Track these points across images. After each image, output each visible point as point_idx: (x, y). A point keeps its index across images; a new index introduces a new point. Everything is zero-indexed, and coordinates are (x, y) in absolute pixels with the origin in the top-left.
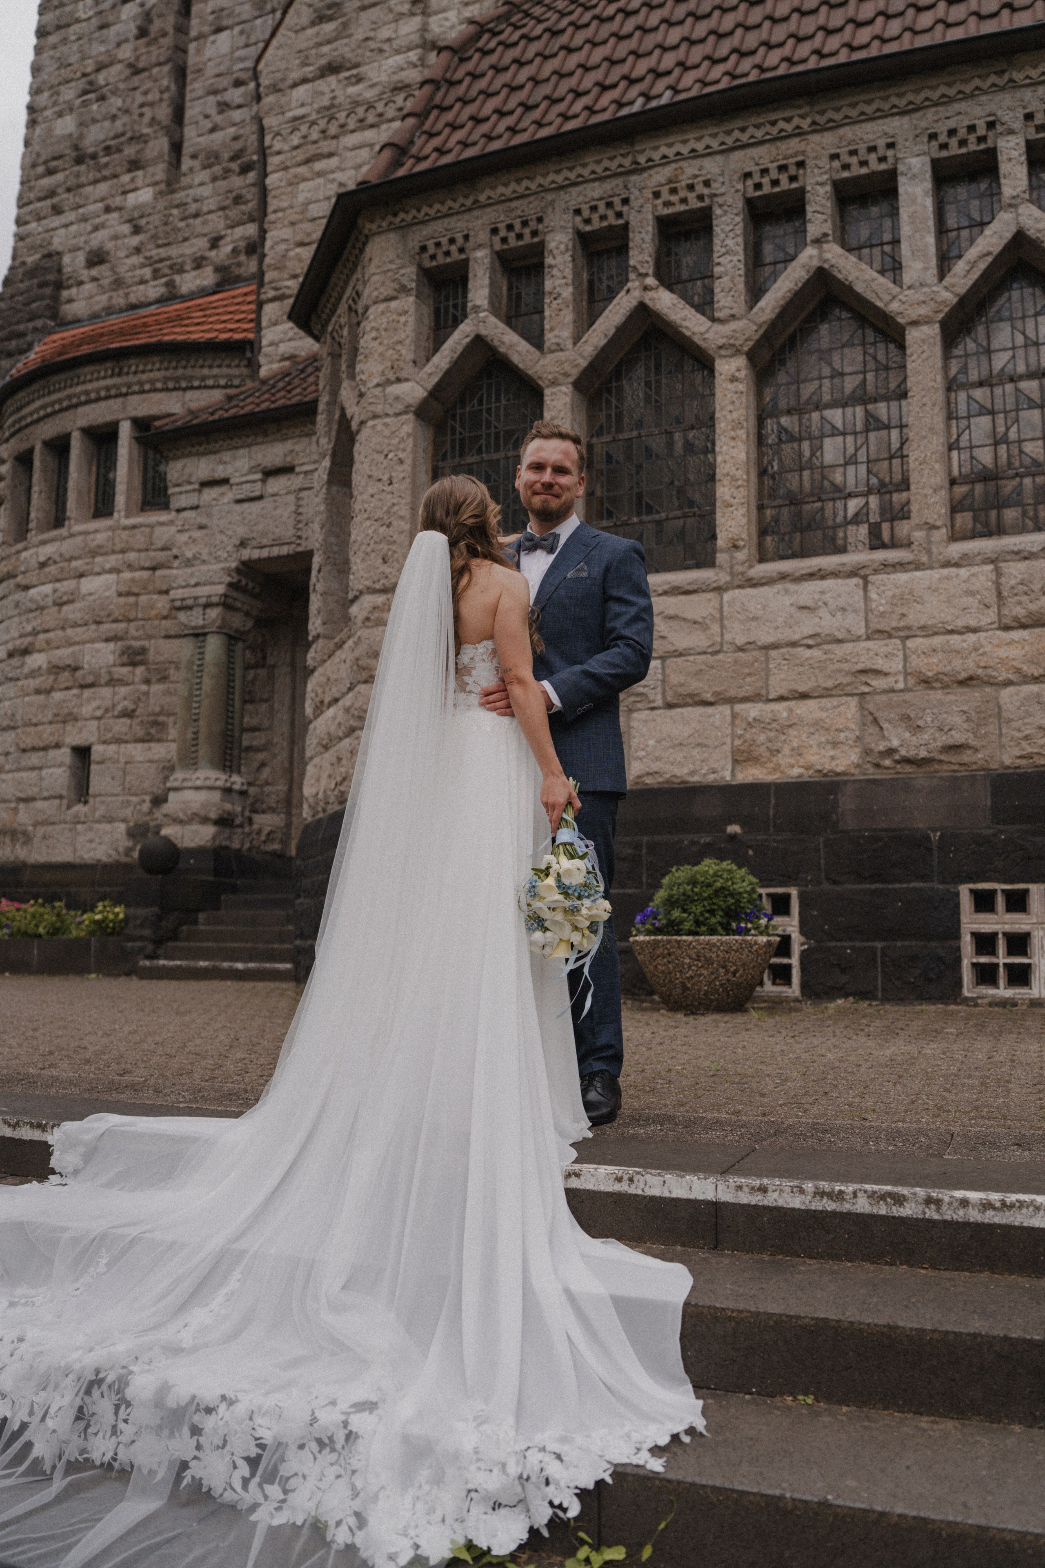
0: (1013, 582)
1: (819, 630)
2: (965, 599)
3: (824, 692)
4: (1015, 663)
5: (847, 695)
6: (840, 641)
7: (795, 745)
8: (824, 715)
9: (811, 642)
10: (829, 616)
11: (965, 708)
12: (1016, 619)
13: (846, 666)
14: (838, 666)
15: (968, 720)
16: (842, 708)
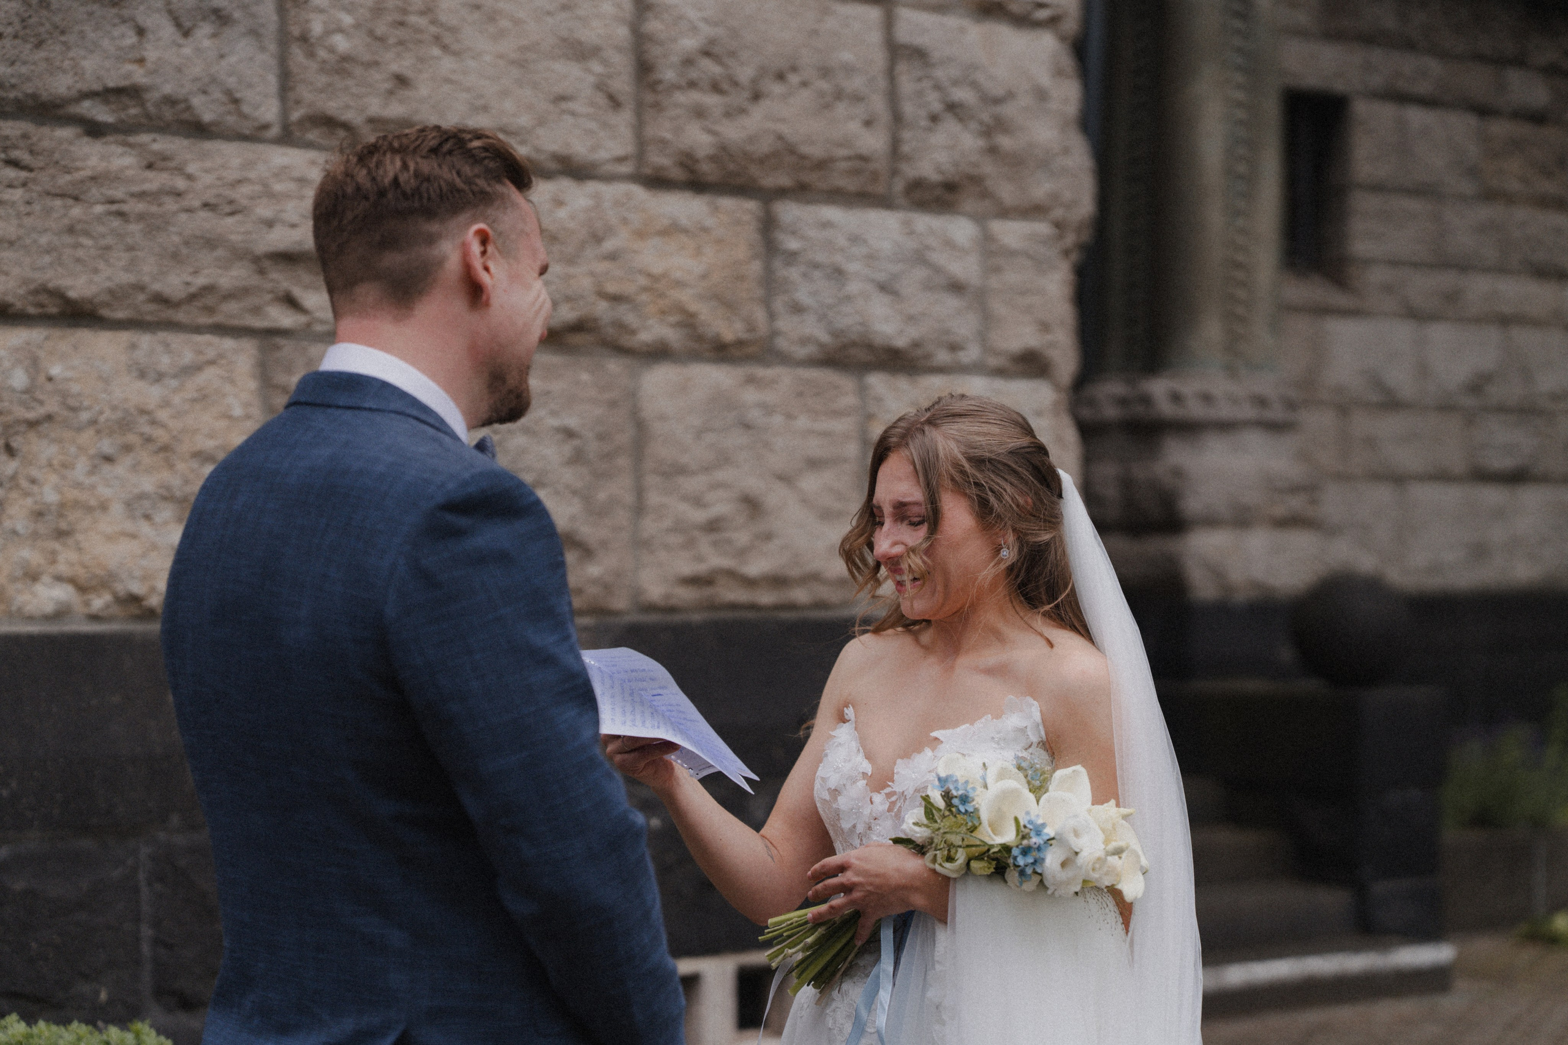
0: (689, 43)
1: (139, 76)
2: (560, 67)
3: (150, 310)
4: (685, 297)
5: (222, 330)
6: (199, 130)
7: (51, 497)
8: (151, 394)
9: (103, 114)
10: (167, 31)
11: (572, 421)
12: (687, 160)
13: (230, 227)
14: (205, 222)
15: (577, 458)
16: (209, 375)
